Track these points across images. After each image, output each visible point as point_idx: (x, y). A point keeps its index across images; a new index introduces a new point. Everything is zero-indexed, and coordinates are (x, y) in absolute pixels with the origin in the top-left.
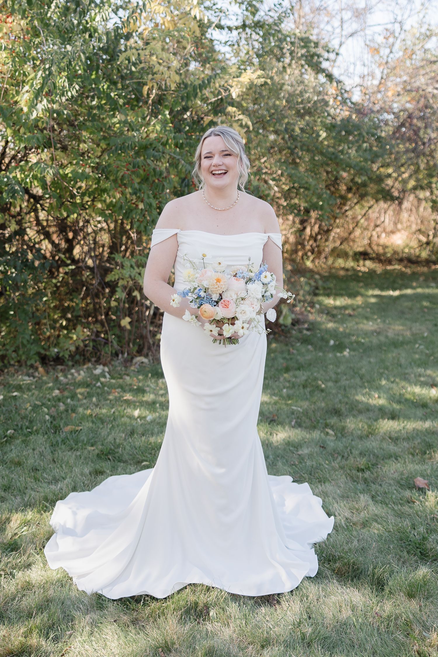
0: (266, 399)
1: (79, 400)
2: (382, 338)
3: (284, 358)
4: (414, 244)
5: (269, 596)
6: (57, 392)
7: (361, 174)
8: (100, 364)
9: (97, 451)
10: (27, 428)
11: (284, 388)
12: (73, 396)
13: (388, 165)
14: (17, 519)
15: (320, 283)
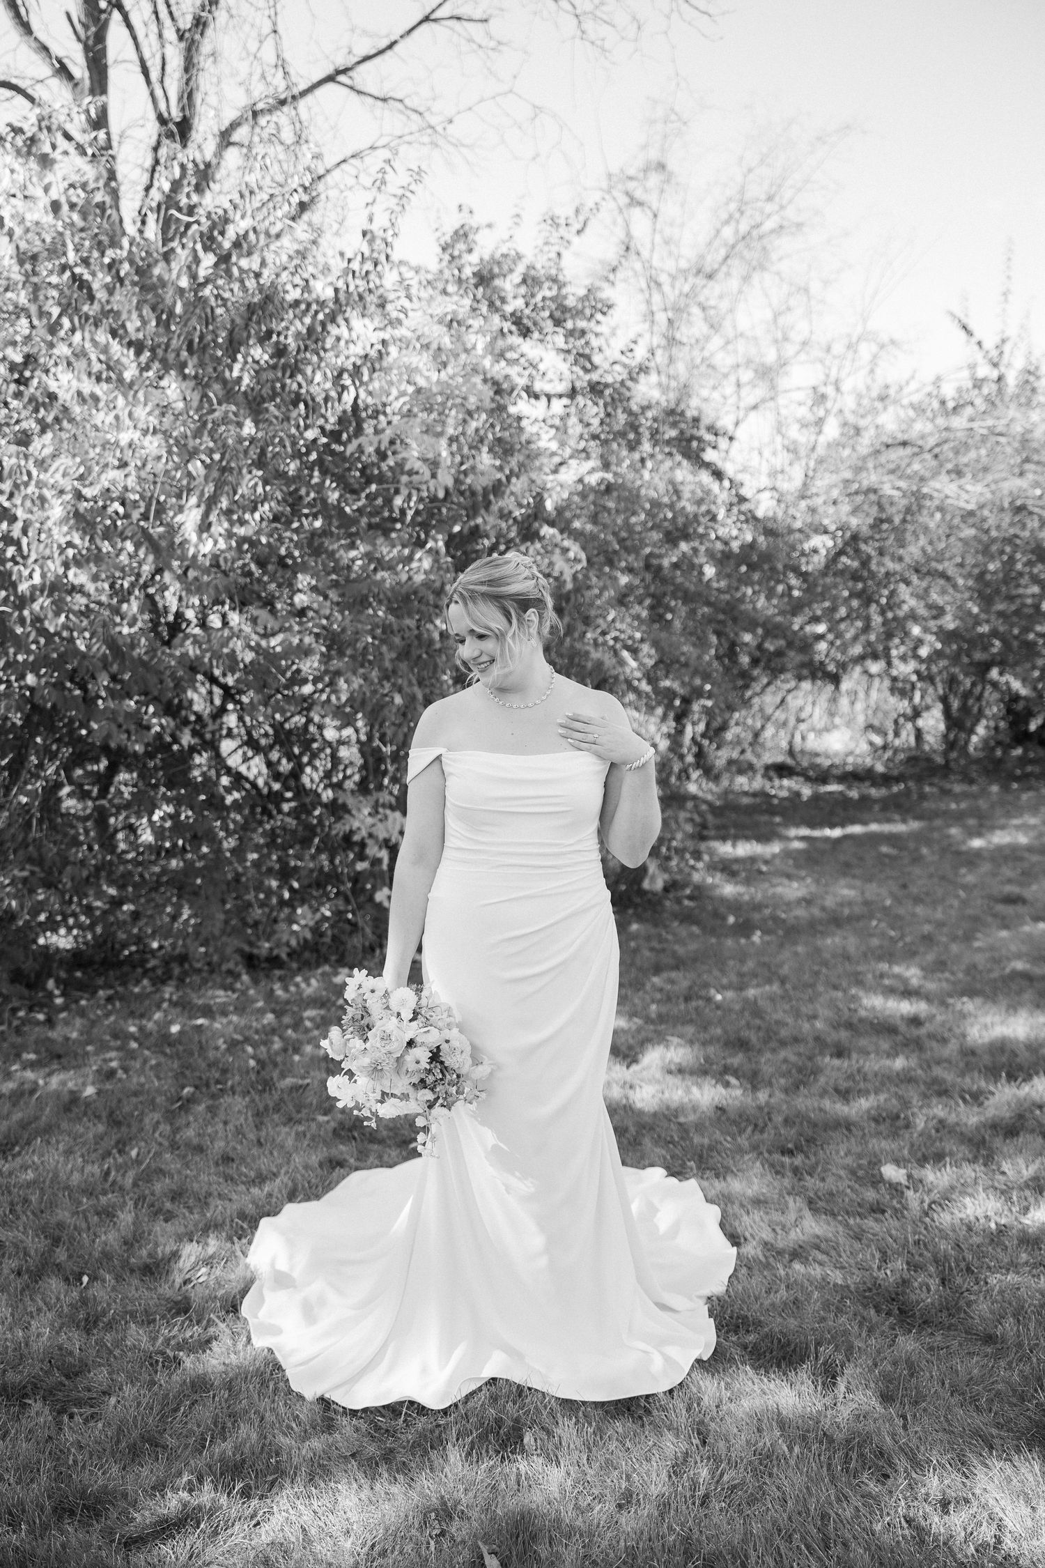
0: (623, 1023)
1: (307, 1031)
2: (816, 912)
3: (652, 949)
4: (864, 747)
5: (631, 1399)
6: (269, 1017)
7: (776, 637)
8: (344, 966)
9: (333, 1124)
10: (218, 1082)
11: (653, 1001)
12: (297, 1025)
13: (816, 620)
14: (190, 1252)
15: (710, 817)
